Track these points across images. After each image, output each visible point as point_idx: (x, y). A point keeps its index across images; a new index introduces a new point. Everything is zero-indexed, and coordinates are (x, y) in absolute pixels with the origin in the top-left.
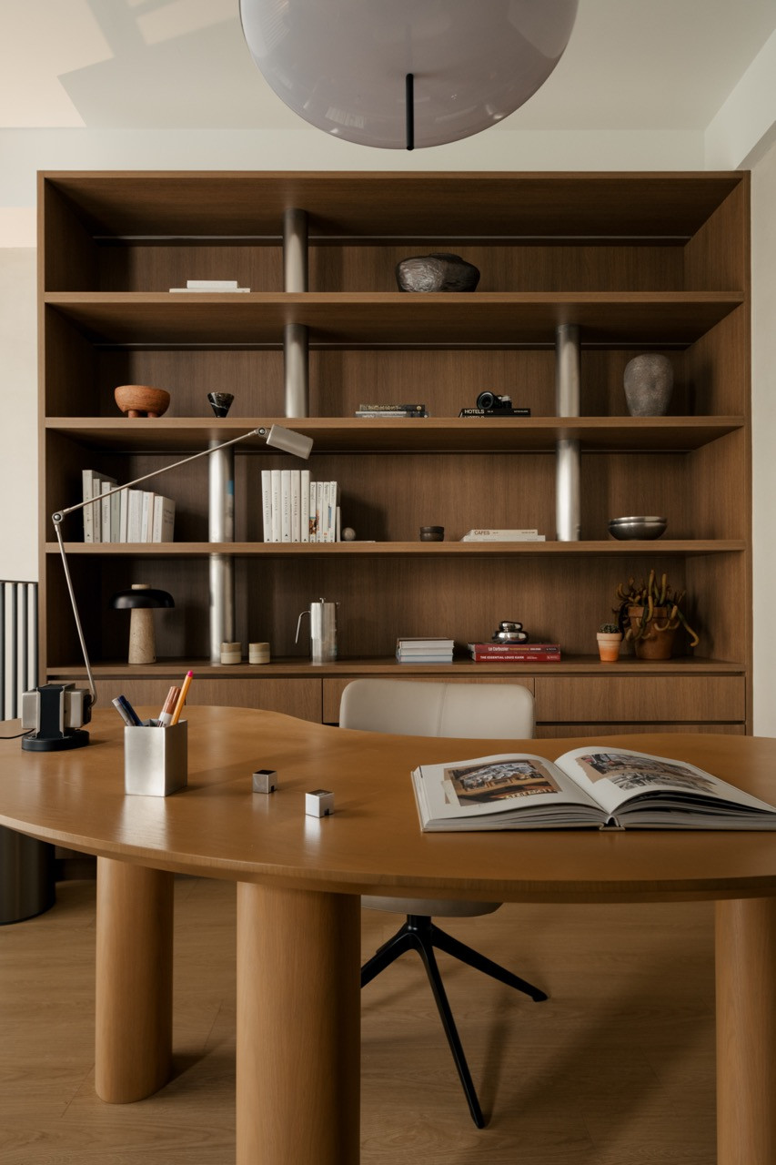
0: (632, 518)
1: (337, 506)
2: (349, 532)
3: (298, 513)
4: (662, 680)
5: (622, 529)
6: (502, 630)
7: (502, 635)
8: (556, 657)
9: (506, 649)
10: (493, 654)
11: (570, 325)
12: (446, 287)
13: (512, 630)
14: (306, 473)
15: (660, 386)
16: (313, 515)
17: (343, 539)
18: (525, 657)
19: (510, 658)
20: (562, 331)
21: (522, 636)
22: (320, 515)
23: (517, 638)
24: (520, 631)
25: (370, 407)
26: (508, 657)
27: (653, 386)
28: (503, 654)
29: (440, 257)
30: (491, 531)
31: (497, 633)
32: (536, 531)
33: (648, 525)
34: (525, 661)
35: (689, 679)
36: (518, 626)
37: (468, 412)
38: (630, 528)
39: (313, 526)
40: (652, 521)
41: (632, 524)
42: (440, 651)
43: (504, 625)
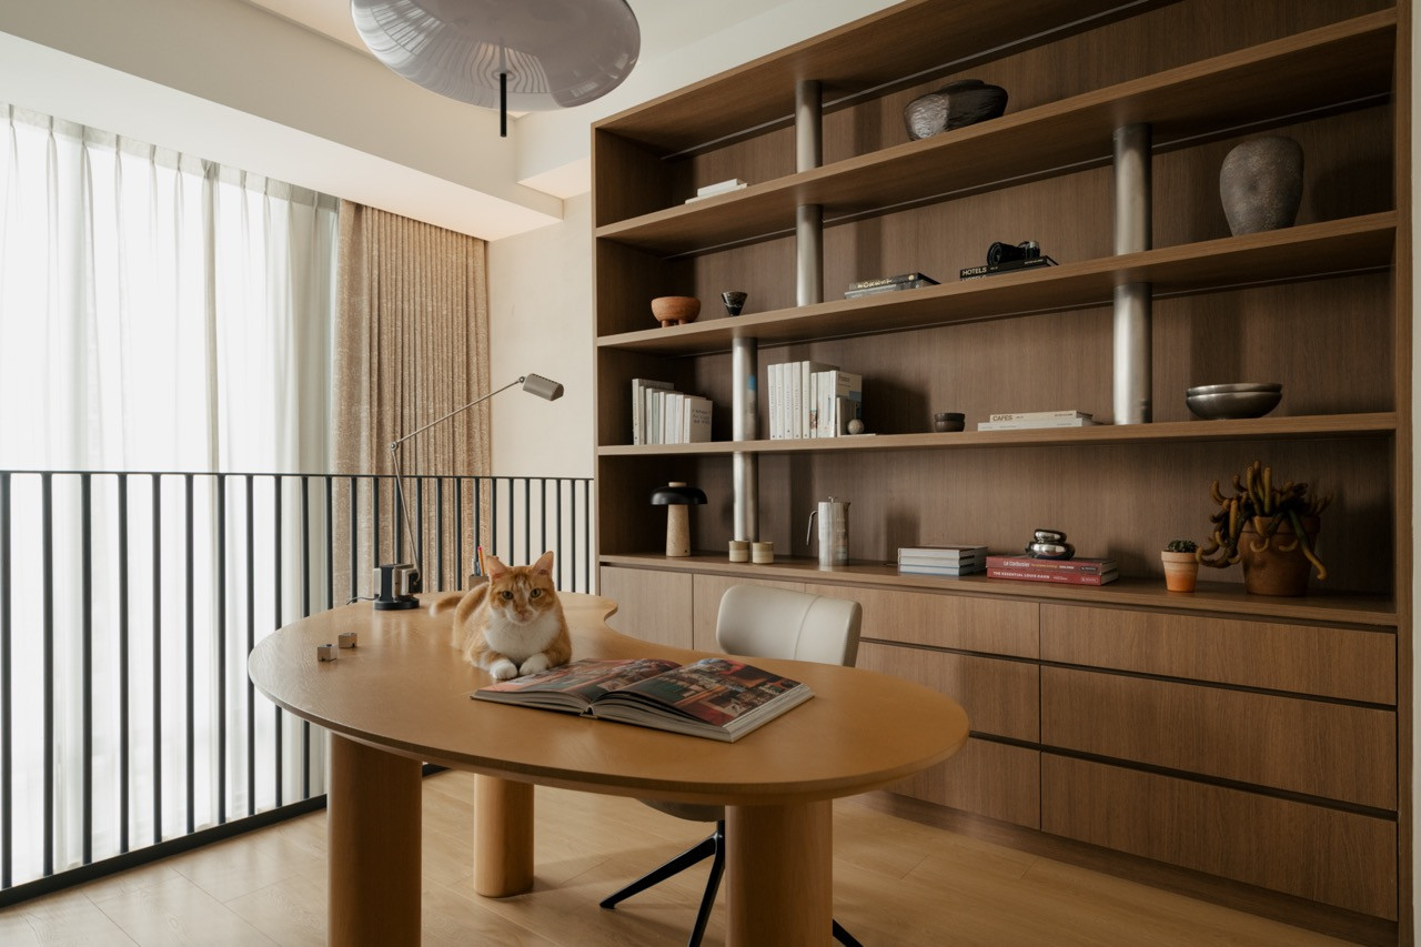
0: (1213, 387)
1: (837, 396)
2: (854, 425)
3: (799, 407)
4: (1236, 624)
5: (1199, 403)
6: (1036, 541)
7: (1036, 548)
8: (1094, 580)
9: (1027, 565)
10: (1009, 569)
11: (1130, 126)
12: (952, 124)
13: (1047, 541)
14: (806, 364)
15: (1265, 186)
16: (814, 408)
17: (846, 431)
18: (1051, 577)
19: (1031, 576)
20: (1120, 136)
21: (1060, 549)
22: (821, 407)
23: (1054, 551)
24: (1061, 542)
25: (860, 286)
26: (1028, 575)
27: (1252, 187)
28: (1023, 570)
29: (939, 93)
30: (1014, 416)
31: (1032, 544)
32: (1074, 412)
33: (1239, 395)
34: (1052, 583)
35: (1284, 628)
36: (1057, 537)
37: (967, 273)
38: (1209, 402)
39: (815, 420)
40: (1244, 390)
41: (1213, 395)
42: (945, 562)
43: (1039, 535)
